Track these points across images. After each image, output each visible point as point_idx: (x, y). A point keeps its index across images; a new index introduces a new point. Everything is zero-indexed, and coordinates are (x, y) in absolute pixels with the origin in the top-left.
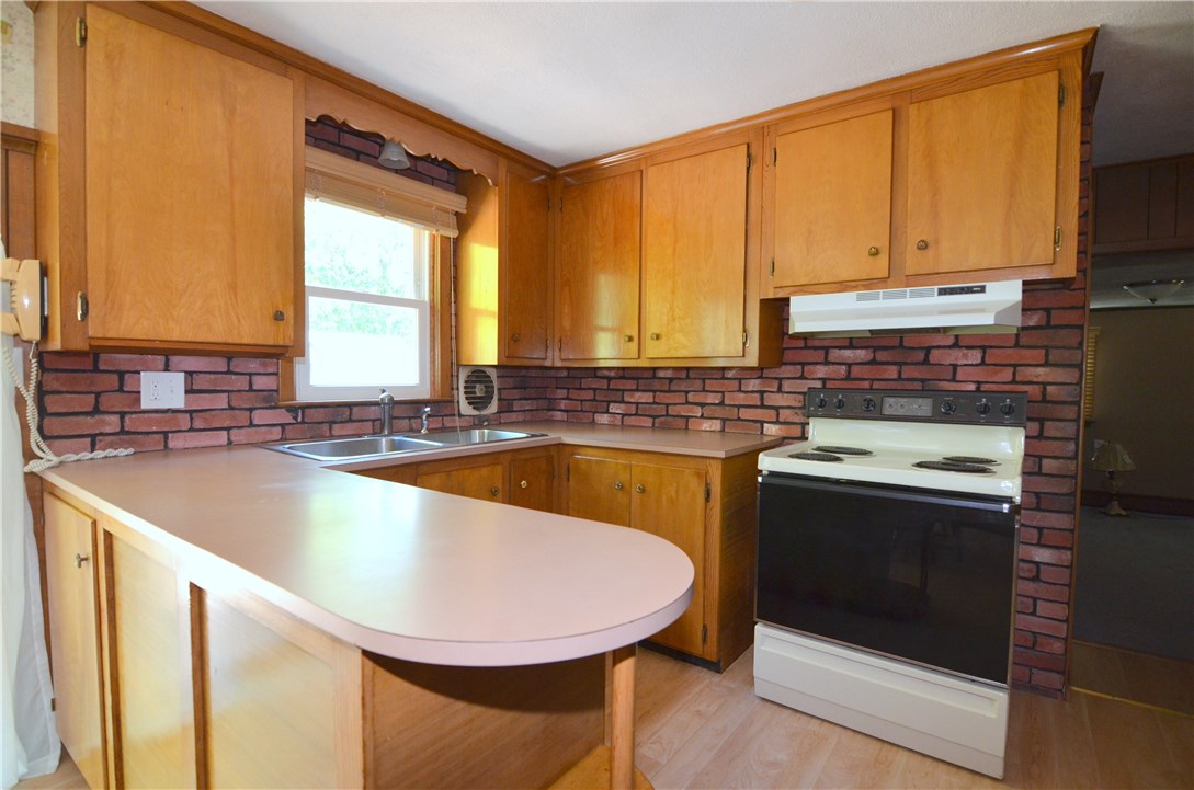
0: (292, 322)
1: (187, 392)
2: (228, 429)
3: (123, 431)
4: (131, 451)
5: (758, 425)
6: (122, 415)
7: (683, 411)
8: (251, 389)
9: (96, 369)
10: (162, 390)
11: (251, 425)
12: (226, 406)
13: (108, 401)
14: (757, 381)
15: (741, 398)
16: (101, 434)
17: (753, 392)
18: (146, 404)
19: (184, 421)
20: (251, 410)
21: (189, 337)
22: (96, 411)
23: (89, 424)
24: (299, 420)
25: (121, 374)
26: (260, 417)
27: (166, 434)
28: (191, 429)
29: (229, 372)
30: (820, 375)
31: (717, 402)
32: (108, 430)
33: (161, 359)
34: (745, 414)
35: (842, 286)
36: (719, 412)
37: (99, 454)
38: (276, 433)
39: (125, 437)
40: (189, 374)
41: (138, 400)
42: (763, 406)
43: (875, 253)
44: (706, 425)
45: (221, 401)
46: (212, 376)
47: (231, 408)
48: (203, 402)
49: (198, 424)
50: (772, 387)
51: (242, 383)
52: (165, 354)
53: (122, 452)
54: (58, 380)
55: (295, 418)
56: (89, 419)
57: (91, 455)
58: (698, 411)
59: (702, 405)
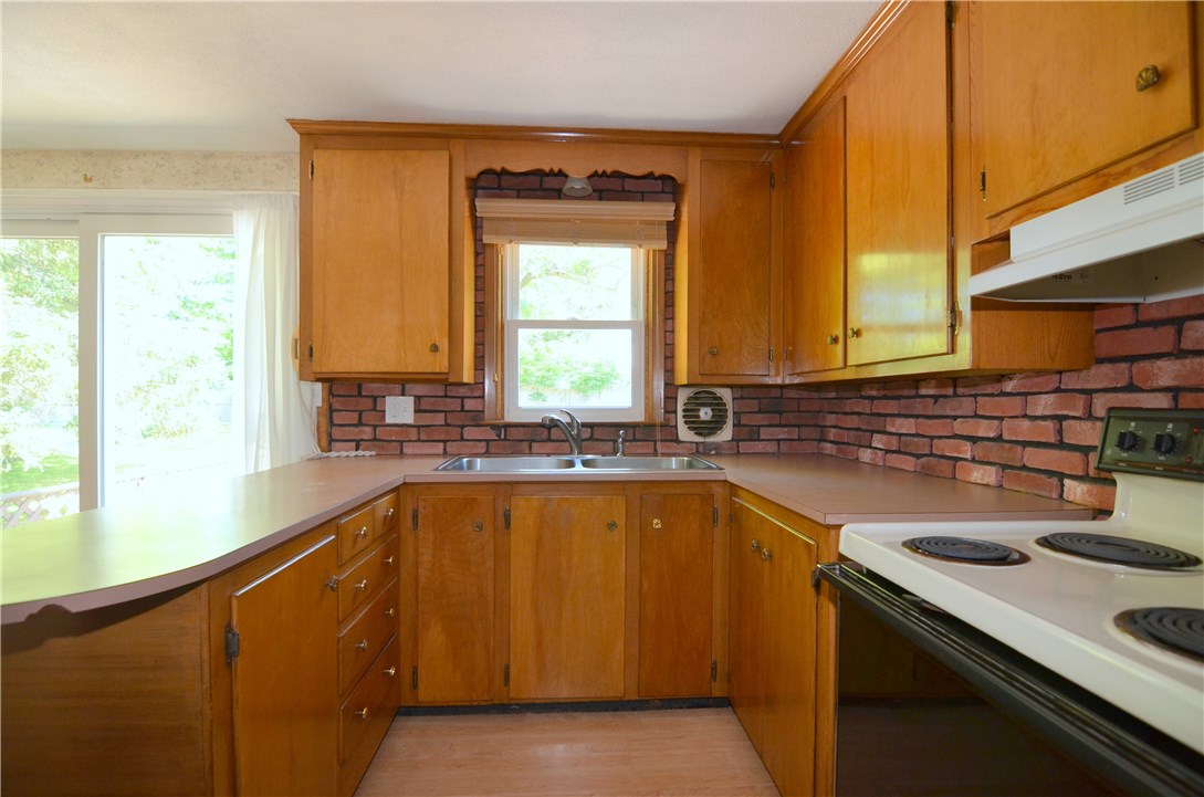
0: (447, 352)
1: (416, 411)
2: (445, 442)
3: (375, 439)
4: (374, 453)
5: (1054, 481)
6: (375, 427)
7: (946, 447)
8: (463, 410)
9: (360, 395)
10: (400, 410)
11: (462, 439)
12: (443, 423)
13: (367, 417)
14: (1051, 398)
15: (1024, 429)
16: (362, 440)
17: (1044, 418)
18: (389, 420)
19: (413, 434)
20: (462, 427)
21: (372, 368)
22: (360, 423)
23: (353, 432)
24: (502, 437)
25: (375, 399)
26: (470, 433)
27: (402, 442)
28: (419, 440)
29: (446, 396)
30: (1164, 382)
31: (992, 435)
32: (365, 437)
33: (398, 388)
34: (1034, 458)
35: (1100, 178)
36: (995, 451)
37: (360, 453)
38: (481, 447)
39: (376, 443)
40: (418, 399)
41: (384, 417)
42: (1061, 445)
43: (1156, 79)
44: (979, 474)
45: (439, 419)
46: (433, 399)
47: (447, 425)
48: (427, 419)
49: (423, 437)
50: (1074, 408)
51: (455, 405)
52: (401, 382)
53: (368, 453)
54: (338, 401)
55: (499, 436)
56: (355, 429)
57: (354, 453)
58: (966, 450)
59: (974, 440)
